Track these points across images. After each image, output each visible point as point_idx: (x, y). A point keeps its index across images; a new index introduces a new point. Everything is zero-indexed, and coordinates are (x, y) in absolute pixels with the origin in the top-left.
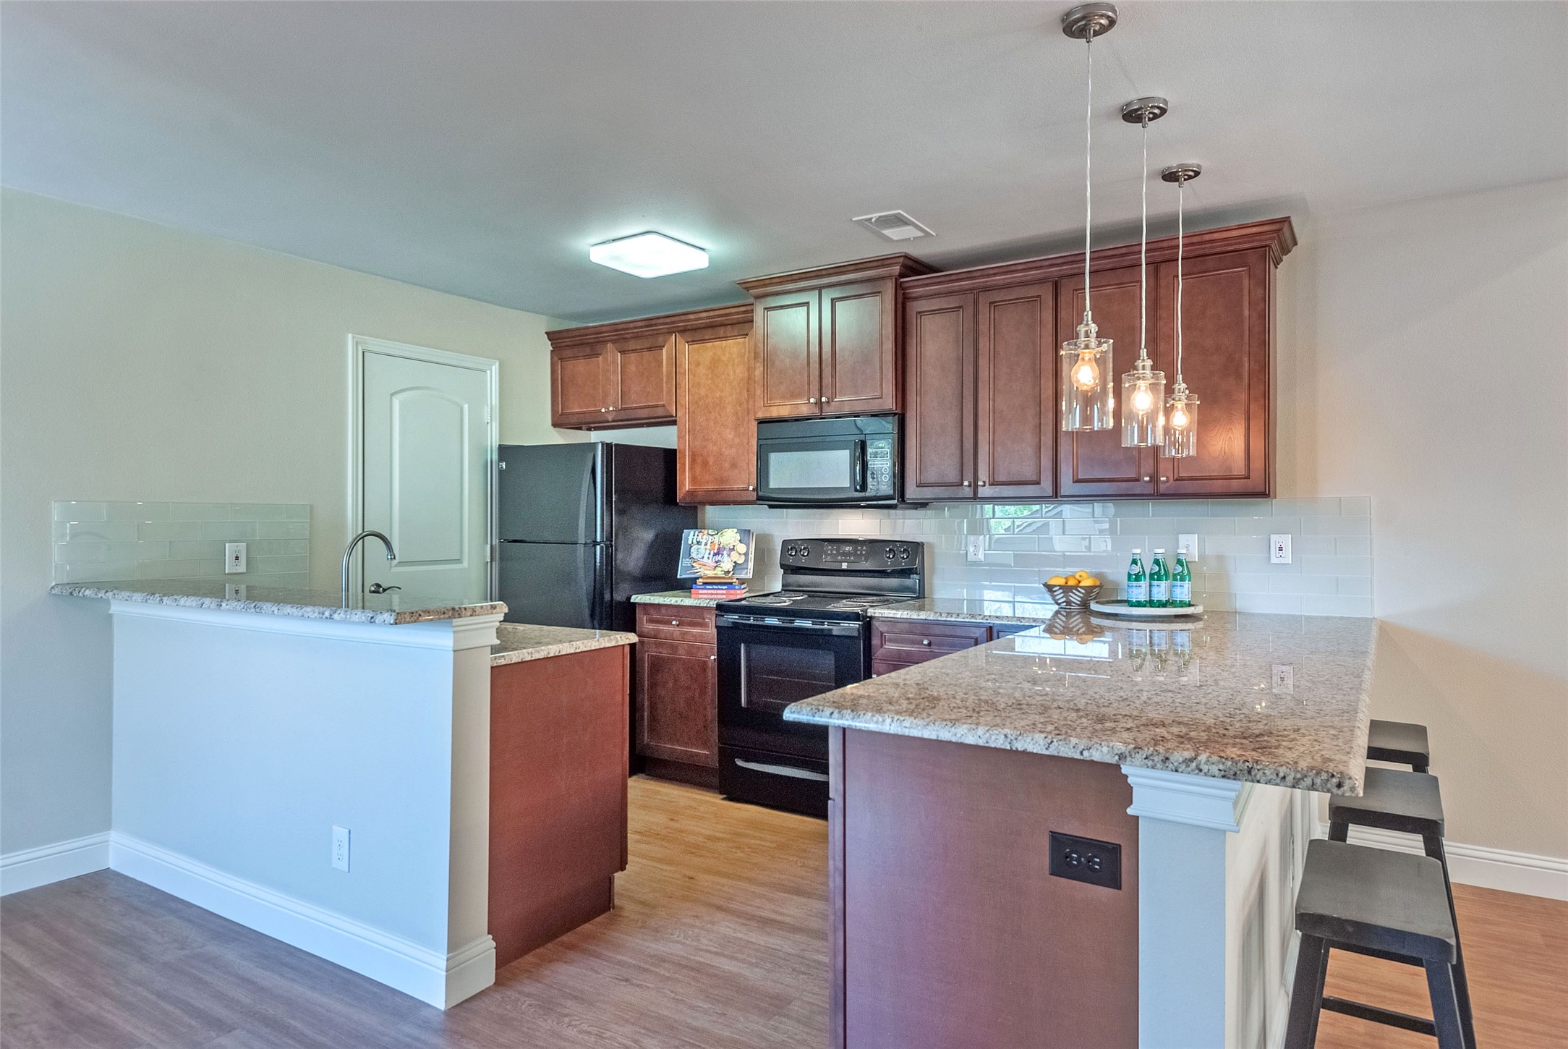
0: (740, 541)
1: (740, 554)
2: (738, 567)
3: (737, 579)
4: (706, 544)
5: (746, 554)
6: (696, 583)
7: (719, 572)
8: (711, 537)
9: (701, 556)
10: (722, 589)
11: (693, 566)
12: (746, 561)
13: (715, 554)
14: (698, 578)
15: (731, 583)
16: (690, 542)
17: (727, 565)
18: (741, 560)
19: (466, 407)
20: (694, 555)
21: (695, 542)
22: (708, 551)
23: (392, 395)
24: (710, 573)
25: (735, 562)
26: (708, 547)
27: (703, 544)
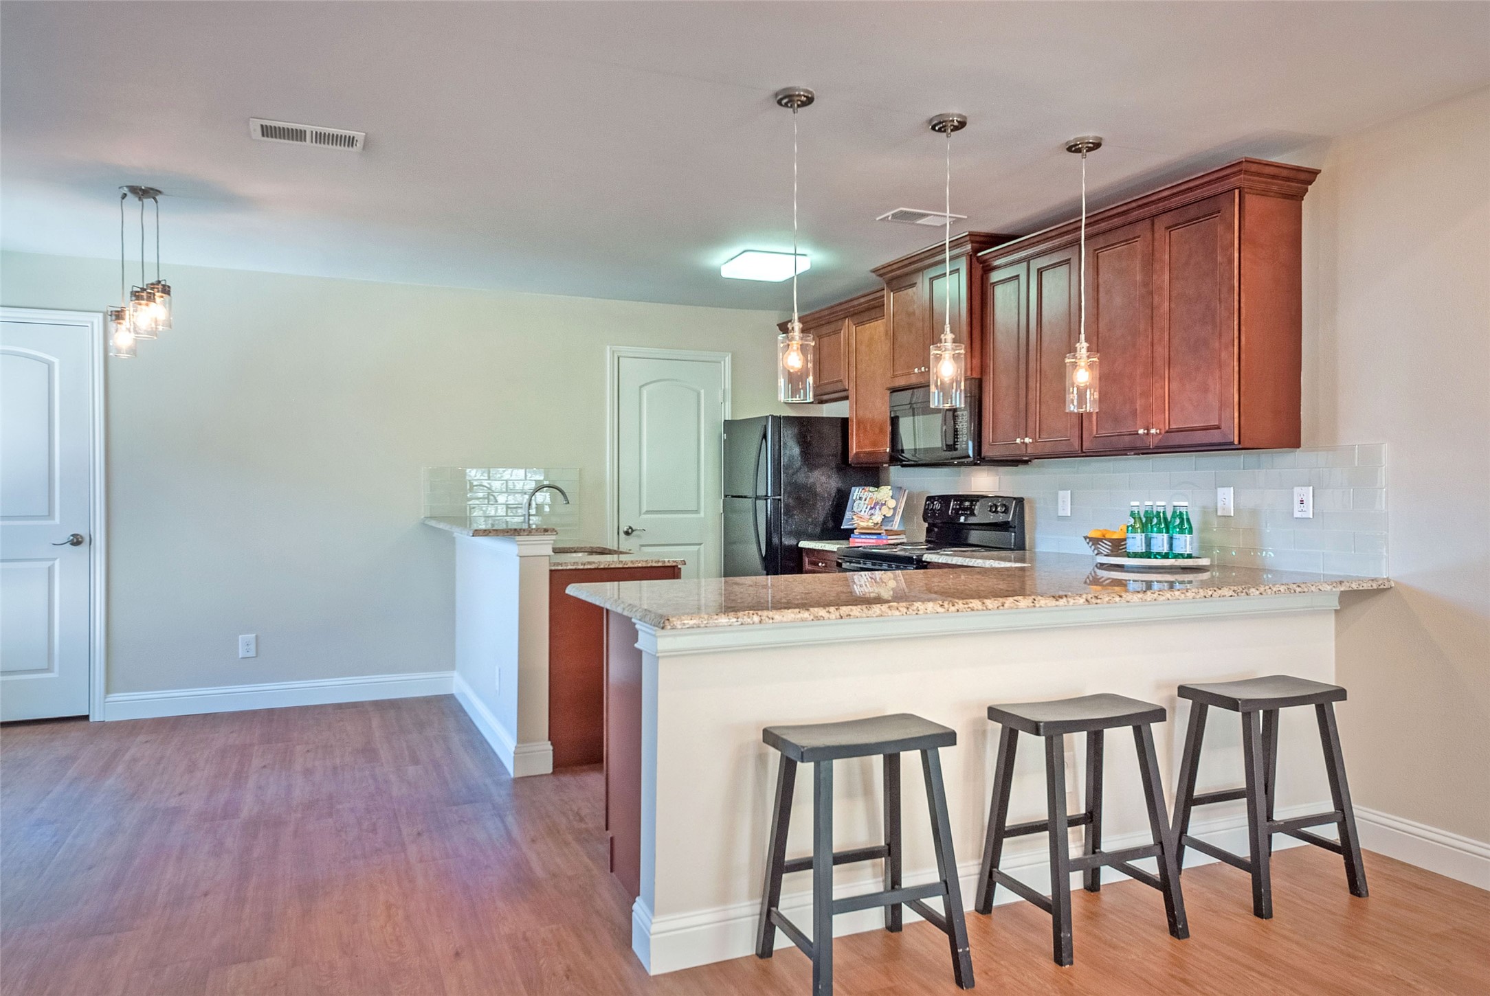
0: (892, 497)
1: (889, 508)
2: (885, 520)
3: (886, 530)
4: (865, 500)
5: (895, 509)
6: (853, 533)
7: (870, 524)
8: (870, 494)
9: (859, 510)
10: (872, 539)
11: (853, 519)
12: (894, 515)
13: (871, 508)
14: (855, 529)
15: (880, 534)
16: (854, 498)
17: (878, 518)
18: (889, 514)
19: (702, 391)
20: (855, 509)
21: (858, 498)
22: (866, 506)
23: (641, 387)
24: (864, 524)
25: (884, 516)
26: (867, 502)
27: (864, 499)
